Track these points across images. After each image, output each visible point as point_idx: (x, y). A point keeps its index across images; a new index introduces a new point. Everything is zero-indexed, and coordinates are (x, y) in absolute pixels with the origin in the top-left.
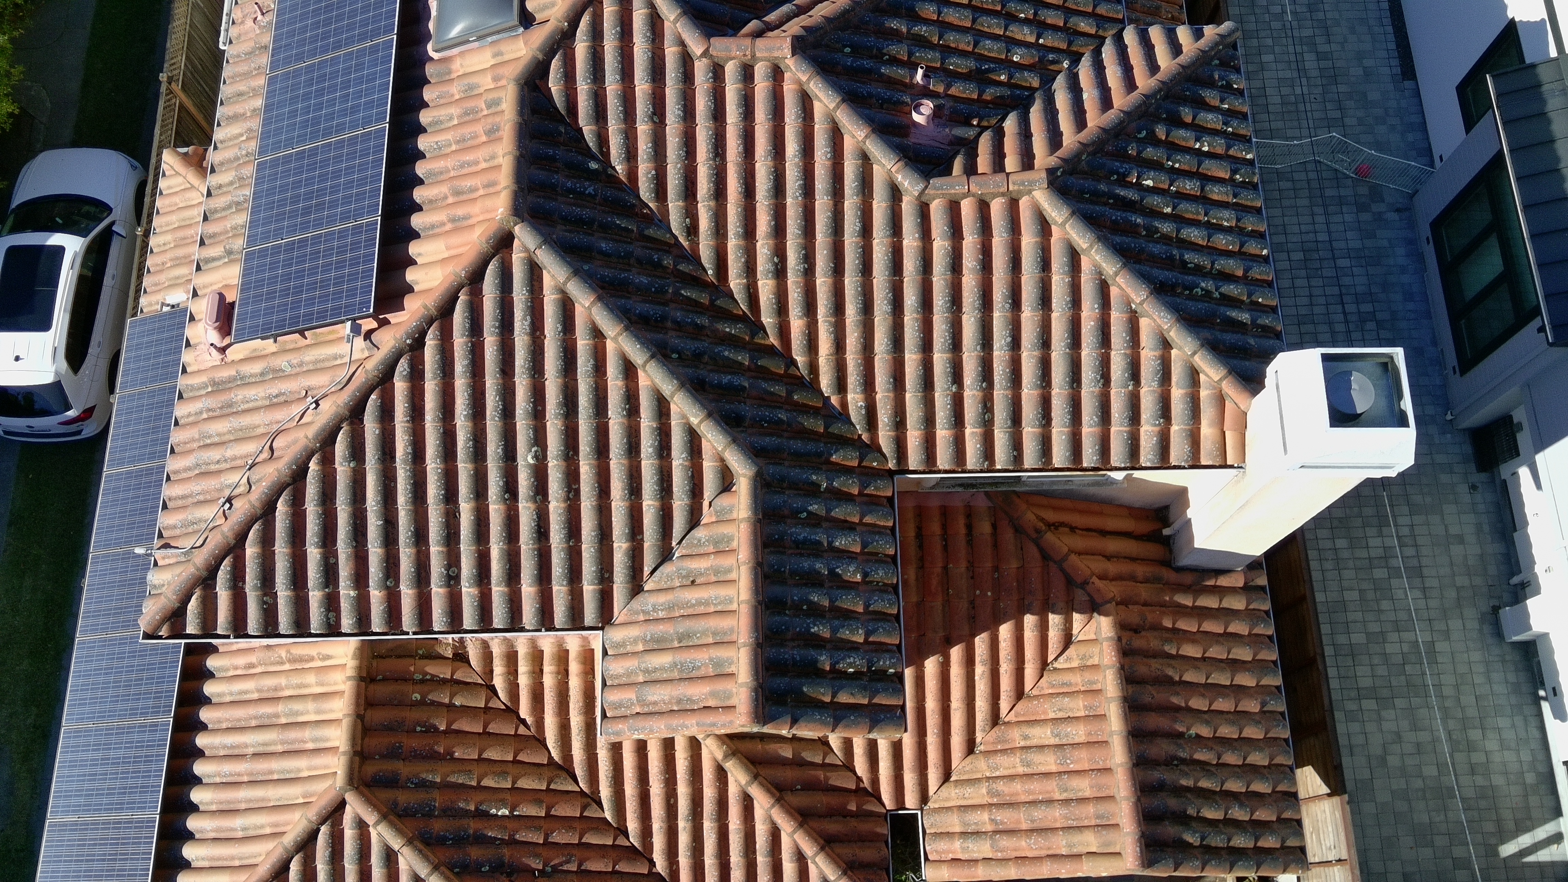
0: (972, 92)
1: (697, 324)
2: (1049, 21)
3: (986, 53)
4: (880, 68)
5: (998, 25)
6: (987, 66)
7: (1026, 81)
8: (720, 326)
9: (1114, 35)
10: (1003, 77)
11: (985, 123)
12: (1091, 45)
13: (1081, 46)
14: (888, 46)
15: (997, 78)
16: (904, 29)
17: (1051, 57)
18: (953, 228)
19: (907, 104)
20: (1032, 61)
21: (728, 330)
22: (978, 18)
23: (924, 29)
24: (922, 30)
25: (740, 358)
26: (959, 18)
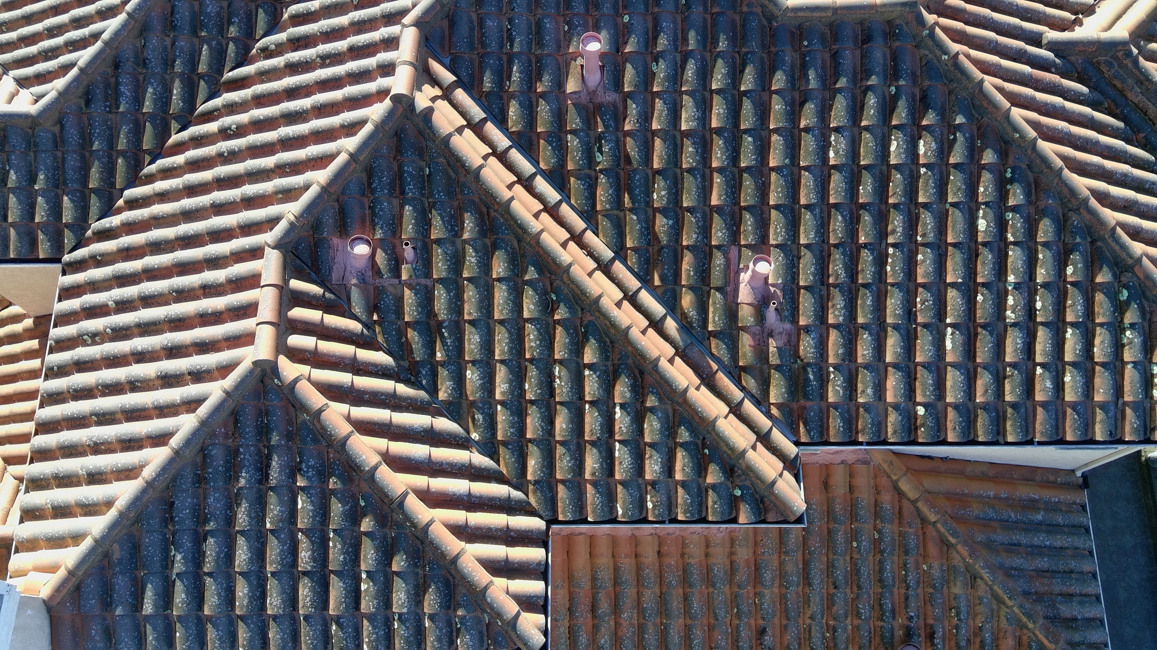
0: (410, 315)
1: (175, 61)
2: (529, 420)
3: (466, 337)
4: (410, 205)
5: (502, 352)
6: (446, 334)
7: (442, 384)
8: (177, 84)
9: (529, 504)
10: (439, 355)
11: (378, 329)
12: (507, 471)
13: (505, 459)
14: (440, 215)
15: (437, 349)
16: (466, 236)
17: (479, 417)
18: (237, 279)
19: (374, 234)
20: (468, 393)
21: (175, 92)
22: (505, 327)
23: (473, 260)
24: (471, 258)
25: (148, 103)
26: (499, 304)
